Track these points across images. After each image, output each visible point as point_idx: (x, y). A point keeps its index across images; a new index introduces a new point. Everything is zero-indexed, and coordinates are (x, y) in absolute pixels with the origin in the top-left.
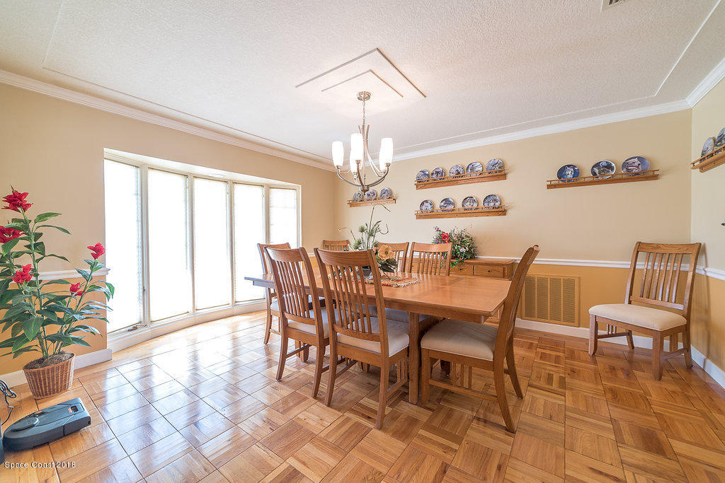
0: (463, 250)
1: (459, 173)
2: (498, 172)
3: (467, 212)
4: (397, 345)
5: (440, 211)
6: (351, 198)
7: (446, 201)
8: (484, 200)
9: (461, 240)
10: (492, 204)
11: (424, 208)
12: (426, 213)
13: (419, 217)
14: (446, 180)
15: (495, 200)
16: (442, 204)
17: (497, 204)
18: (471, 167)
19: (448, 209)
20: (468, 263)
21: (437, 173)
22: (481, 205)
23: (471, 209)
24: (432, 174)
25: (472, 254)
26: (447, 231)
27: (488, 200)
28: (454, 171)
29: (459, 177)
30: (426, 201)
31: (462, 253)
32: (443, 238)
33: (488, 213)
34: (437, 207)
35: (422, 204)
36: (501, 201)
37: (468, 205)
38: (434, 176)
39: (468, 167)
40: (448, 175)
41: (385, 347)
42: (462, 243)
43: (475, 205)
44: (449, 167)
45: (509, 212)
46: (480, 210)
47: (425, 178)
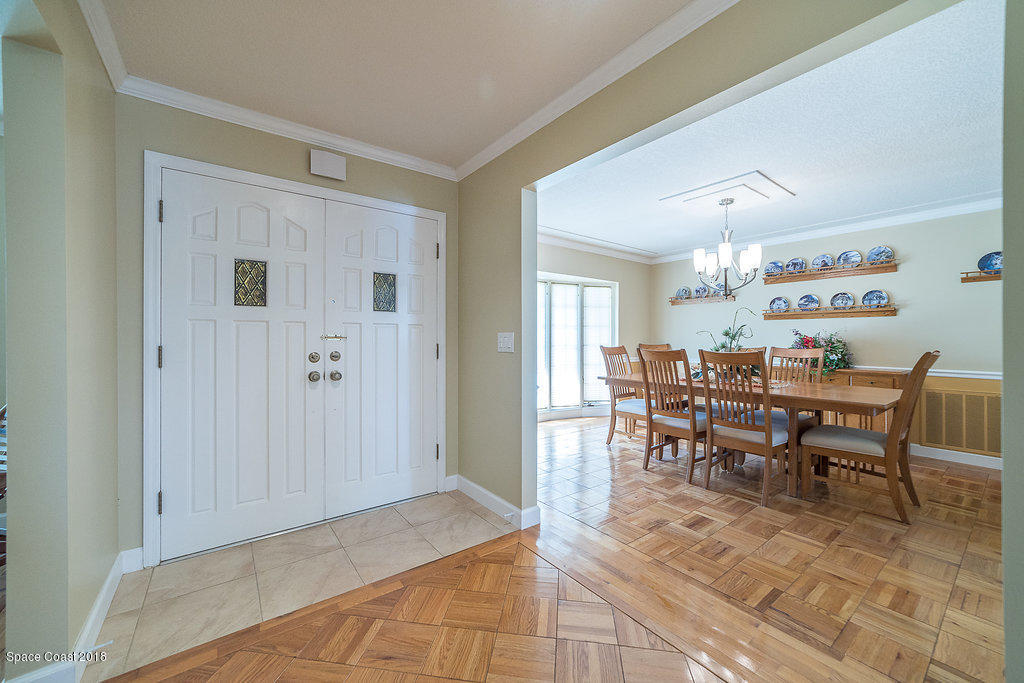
0: (833, 357)
1: (826, 265)
2: (886, 263)
3: (837, 312)
4: (779, 438)
5: (799, 311)
6: (673, 294)
7: (809, 298)
8: (864, 297)
9: (831, 346)
10: (875, 302)
11: (775, 306)
12: (778, 312)
13: (767, 317)
14: (808, 273)
15: (880, 297)
16: (802, 302)
17: (883, 302)
18: (845, 257)
19: (809, 308)
20: (841, 373)
21: (795, 264)
22: (860, 303)
23: (844, 308)
24: (788, 266)
25: (846, 362)
26: (811, 335)
27: (870, 296)
28: (819, 262)
29: (826, 268)
30: (779, 299)
31: (833, 360)
32: (806, 343)
33: (869, 313)
34: (795, 305)
35: (773, 302)
36: (889, 300)
37: (839, 303)
38: (791, 268)
39: (840, 257)
40: (810, 266)
41: (769, 439)
42: (833, 350)
43: (850, 303)
44: (812, 258)
45: (901, 312)
46: (858, 309)
47: (777, 271)
